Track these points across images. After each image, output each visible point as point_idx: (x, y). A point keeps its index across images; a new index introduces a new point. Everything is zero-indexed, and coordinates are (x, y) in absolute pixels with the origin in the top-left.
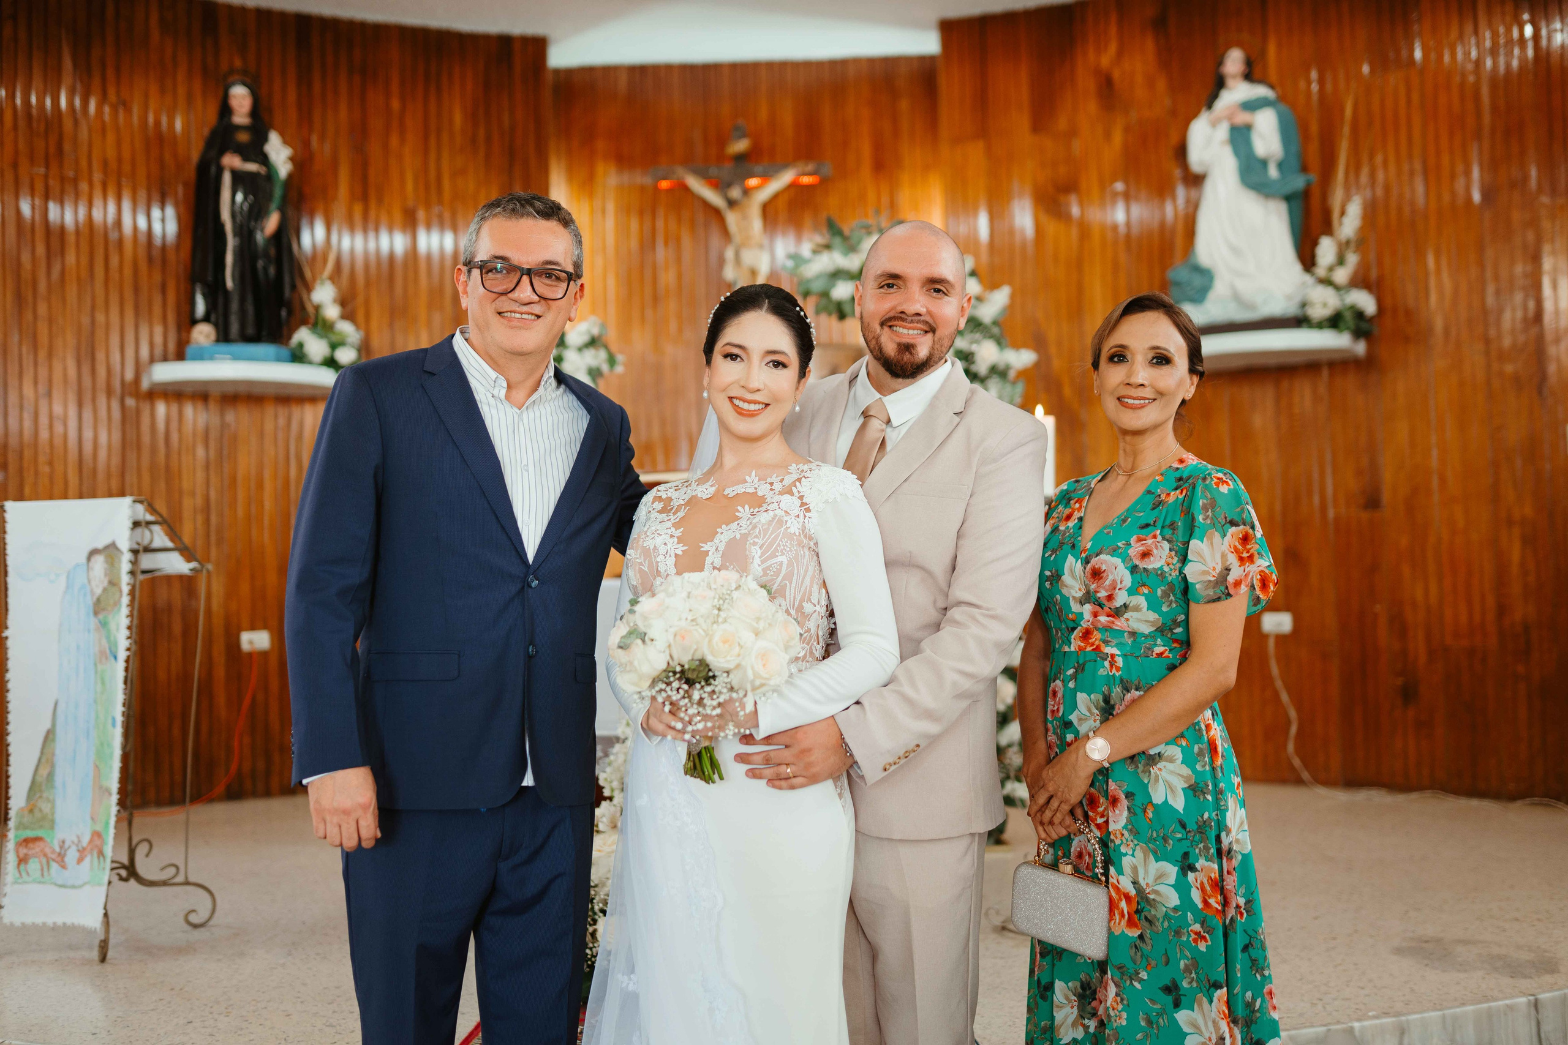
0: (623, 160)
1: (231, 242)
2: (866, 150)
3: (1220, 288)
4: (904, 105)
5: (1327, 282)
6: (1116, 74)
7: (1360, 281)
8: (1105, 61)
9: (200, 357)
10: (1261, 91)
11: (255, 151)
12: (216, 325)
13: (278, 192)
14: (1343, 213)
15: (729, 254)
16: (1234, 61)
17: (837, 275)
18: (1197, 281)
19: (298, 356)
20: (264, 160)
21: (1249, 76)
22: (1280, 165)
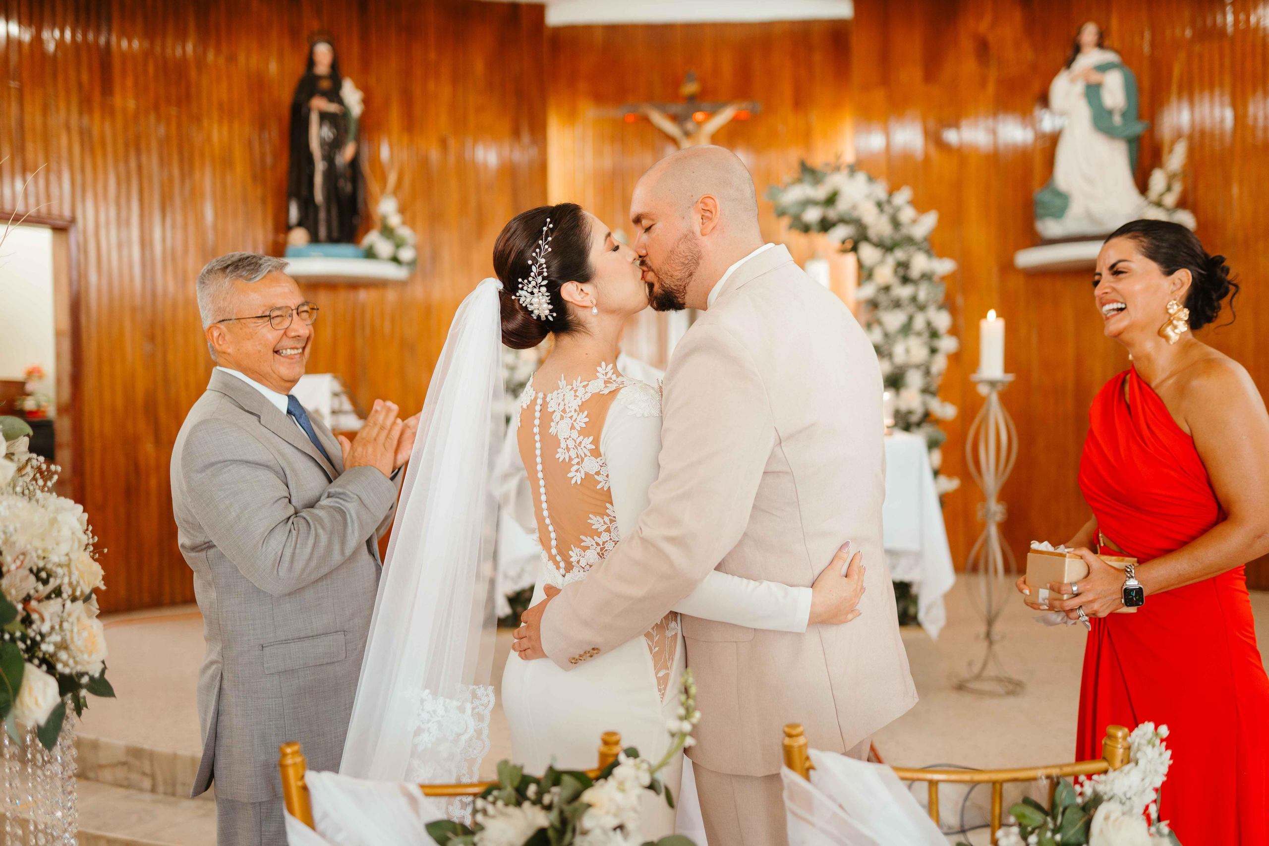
0: (599, 98)
1: (320, 167)
2: (786, 89)
3: (1076, 208)
4: (818, 57)
5: (1159, 204)
6: (991, 38)
7: (1182, 204)
8: (983, 26)
9: (299, 255)
10: (1109, 57)
11: (334, 95)
12: (308, 228)
13: (353, 128)
14: (1171, 151)
16: (1089, 33)
17: (808, 203)
18: (1058, 202)
19: (370, 254)
20: (340, 101)
21: (1101, 44)
22: (1124, 115)
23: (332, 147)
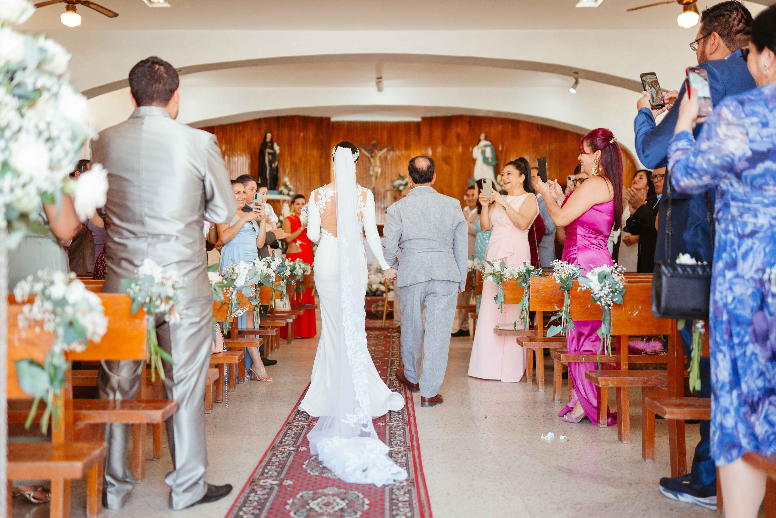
1: (268, 168)
2: (403, 141)
4: (412, 133)
6: (460, 133)
8: (458, 129)
10: (488, 143)
11: (272, 148)
13: (277, 157)
15: (371, 168)
16: (482, 136)
19: (281, 193)
21: (486, 139)
22: (492, 159)
23: (271, 162)
